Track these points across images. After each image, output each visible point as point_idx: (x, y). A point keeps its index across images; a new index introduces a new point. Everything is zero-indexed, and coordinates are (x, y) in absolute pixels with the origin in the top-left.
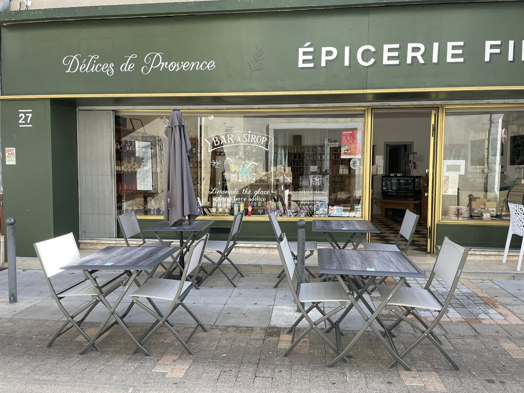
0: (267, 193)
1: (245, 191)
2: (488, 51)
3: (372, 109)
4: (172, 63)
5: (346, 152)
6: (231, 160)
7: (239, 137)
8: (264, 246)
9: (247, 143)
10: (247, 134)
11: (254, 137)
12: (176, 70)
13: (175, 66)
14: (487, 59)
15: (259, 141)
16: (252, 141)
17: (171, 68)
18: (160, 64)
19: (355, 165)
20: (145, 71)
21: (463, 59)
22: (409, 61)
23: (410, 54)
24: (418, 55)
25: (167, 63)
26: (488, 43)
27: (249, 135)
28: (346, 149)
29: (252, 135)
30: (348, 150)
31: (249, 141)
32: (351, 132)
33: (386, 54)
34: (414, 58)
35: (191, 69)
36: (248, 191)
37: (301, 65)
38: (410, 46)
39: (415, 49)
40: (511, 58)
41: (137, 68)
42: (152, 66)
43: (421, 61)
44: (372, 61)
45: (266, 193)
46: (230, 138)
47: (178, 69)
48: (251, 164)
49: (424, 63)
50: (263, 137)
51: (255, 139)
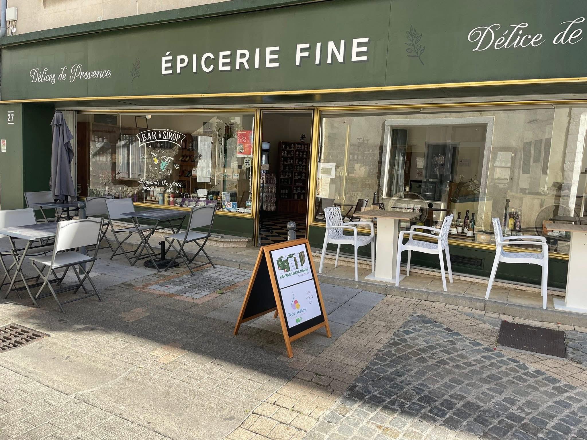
0: (180, 186)
1: (163, 183)
2: (299, 55)
3: (260, 110)
4: (86, 73)
5: (241, 151)
6: (154, 154)
7: (160, 134)
8: (164, 232)
9: (166, 139)
10: (166, 132)
11: (171, 134)
12: (89, 78)
13: (88, 75)
14: (298, 63)
15: (174, 138)
16: (169, 138)
17: (86, 76)
18: (80, 73)
19: (248, 164)
20: (72, 79)
21: (278, 64)
22: (238, 67)
23: (239, 60)
24: (244, 60)
25: (83, 73)
26: (299, 47)
27: (167, 132)
28: (241, 148)
29: (170, 133)
30: (242, 150)
31: (167, 138)
32: (245, 132)
33: (222, 61)
34: (241, 64)
35: (97, 77)
36: (166, 183)
37: (164, 72)
38: (239, 52)
39: (243, 56)
40: (317, 61)
41: (67, 77)
42: (75, 76)
43: (247, 67)
44: (212, 67)
45: (178, 185)
46: (154, 135)
47: (90, 78)
48: (168, 158)
49: (248, 68)
50: (178, 135)
51: (172, 136)
